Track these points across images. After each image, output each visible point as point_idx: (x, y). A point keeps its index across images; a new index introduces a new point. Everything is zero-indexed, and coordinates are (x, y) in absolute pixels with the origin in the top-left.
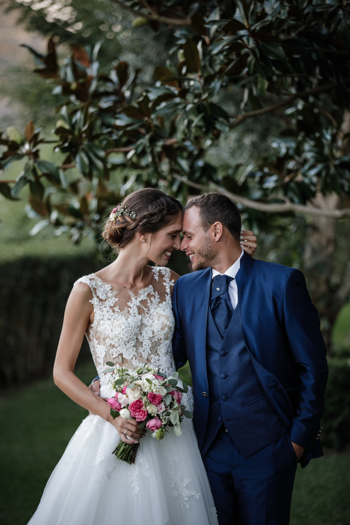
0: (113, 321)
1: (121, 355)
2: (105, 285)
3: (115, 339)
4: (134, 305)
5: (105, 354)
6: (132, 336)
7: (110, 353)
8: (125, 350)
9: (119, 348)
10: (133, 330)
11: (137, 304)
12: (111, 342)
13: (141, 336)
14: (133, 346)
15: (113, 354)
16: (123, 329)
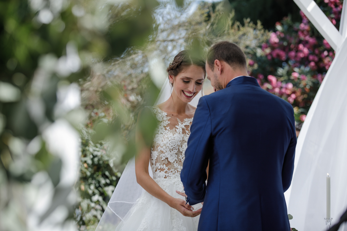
0: (164, 135)
1: (167, 158)
2: (163, 112)
3: (164, 147)
4: (180, 127)
5: (157, 157)
6: (175, 146)
7: (160, 156)
8: (170, 156)
9: (166, 154)
10: (176, 142)
11: (182, 127)
12: (161, 149)
13: (182, 148)
14: (176, 153)
15: (162, 158)
16: (170, 140)
